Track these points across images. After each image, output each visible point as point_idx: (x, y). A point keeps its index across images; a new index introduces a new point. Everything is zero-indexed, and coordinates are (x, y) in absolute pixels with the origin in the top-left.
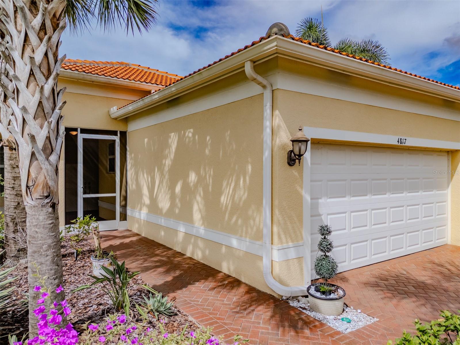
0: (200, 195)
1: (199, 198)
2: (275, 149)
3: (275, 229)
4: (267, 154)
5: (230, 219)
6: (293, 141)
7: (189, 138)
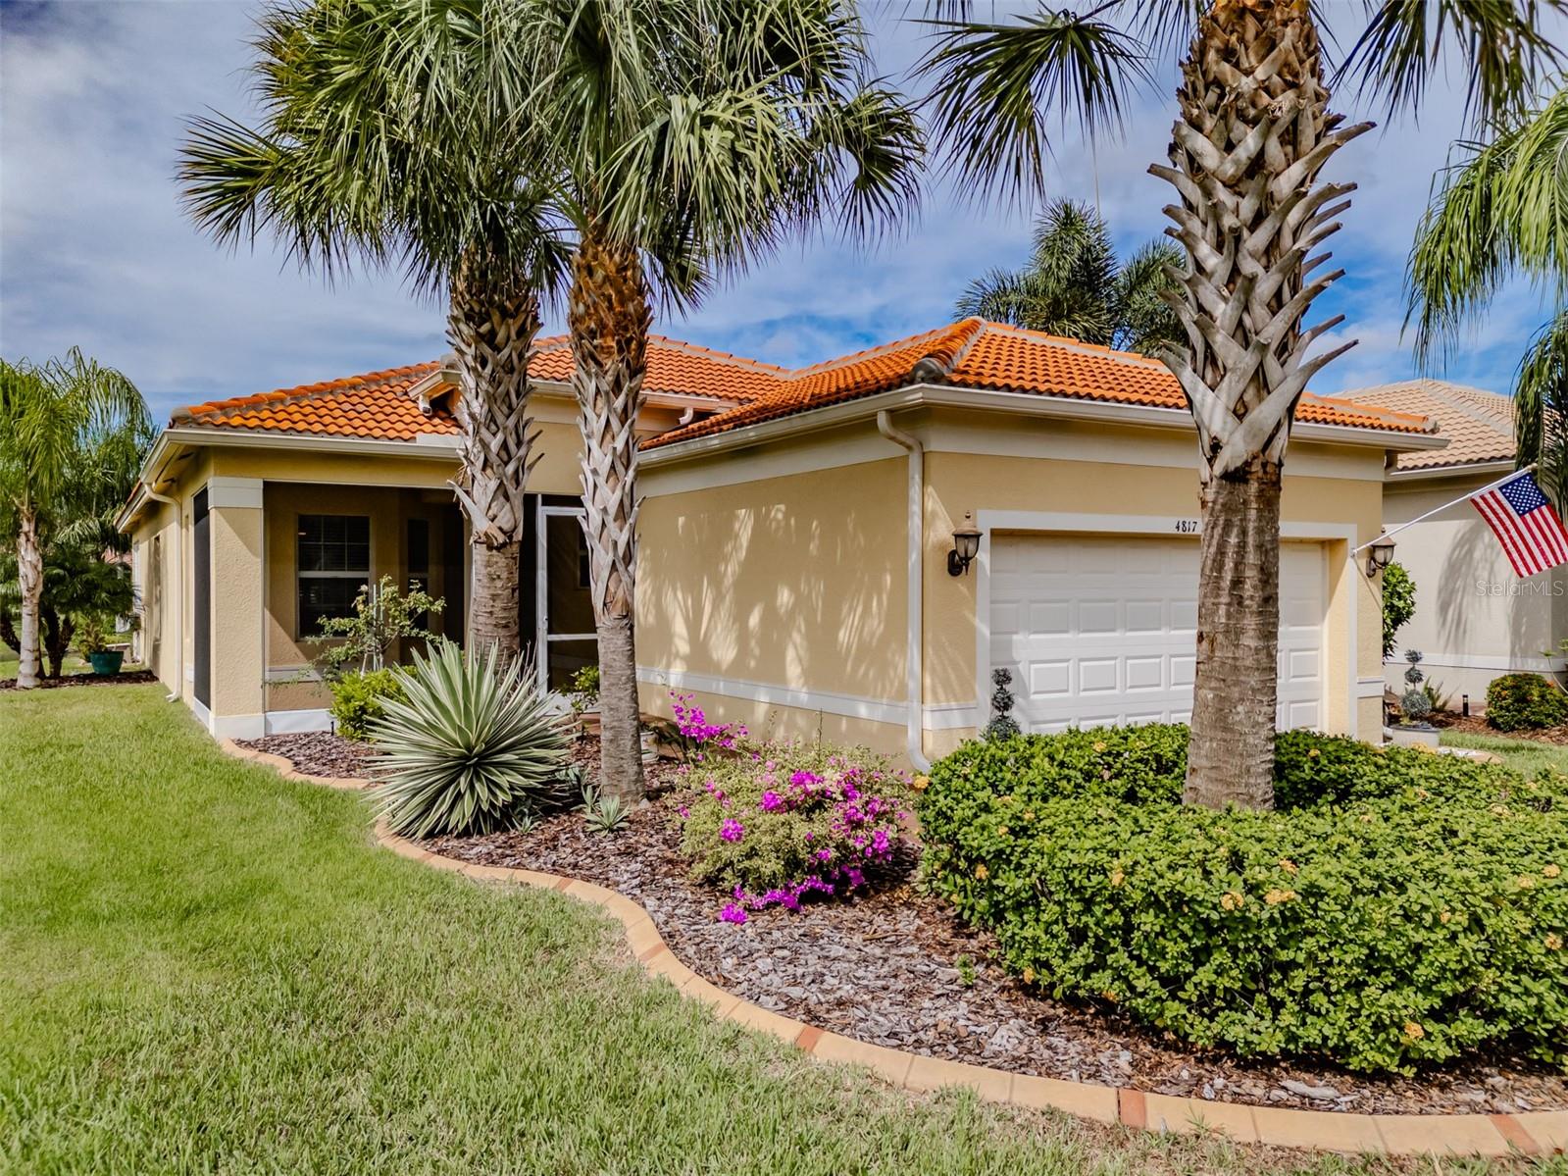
0: (799, 631)
1: (797, 637)
2: (928, 548)
3: (928, 681)
4: (914, 557)
5: (855, 669)
6: (957, 536)
7: (778, 522)
